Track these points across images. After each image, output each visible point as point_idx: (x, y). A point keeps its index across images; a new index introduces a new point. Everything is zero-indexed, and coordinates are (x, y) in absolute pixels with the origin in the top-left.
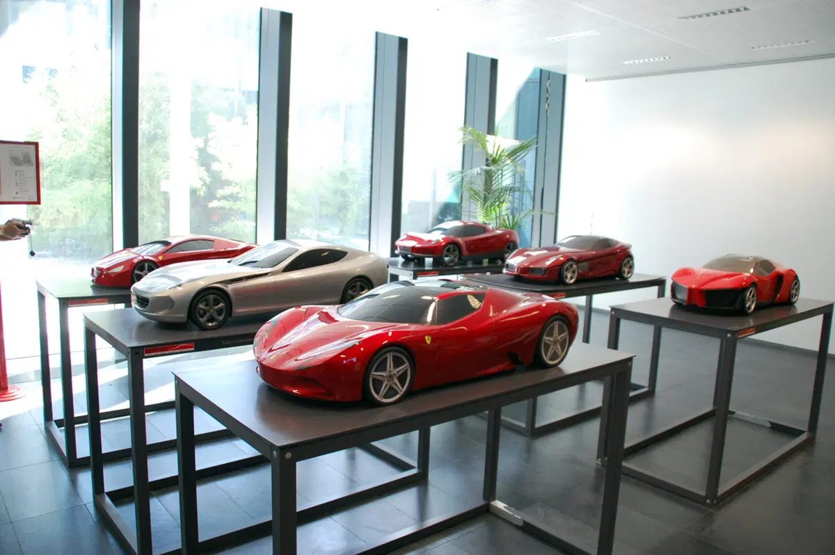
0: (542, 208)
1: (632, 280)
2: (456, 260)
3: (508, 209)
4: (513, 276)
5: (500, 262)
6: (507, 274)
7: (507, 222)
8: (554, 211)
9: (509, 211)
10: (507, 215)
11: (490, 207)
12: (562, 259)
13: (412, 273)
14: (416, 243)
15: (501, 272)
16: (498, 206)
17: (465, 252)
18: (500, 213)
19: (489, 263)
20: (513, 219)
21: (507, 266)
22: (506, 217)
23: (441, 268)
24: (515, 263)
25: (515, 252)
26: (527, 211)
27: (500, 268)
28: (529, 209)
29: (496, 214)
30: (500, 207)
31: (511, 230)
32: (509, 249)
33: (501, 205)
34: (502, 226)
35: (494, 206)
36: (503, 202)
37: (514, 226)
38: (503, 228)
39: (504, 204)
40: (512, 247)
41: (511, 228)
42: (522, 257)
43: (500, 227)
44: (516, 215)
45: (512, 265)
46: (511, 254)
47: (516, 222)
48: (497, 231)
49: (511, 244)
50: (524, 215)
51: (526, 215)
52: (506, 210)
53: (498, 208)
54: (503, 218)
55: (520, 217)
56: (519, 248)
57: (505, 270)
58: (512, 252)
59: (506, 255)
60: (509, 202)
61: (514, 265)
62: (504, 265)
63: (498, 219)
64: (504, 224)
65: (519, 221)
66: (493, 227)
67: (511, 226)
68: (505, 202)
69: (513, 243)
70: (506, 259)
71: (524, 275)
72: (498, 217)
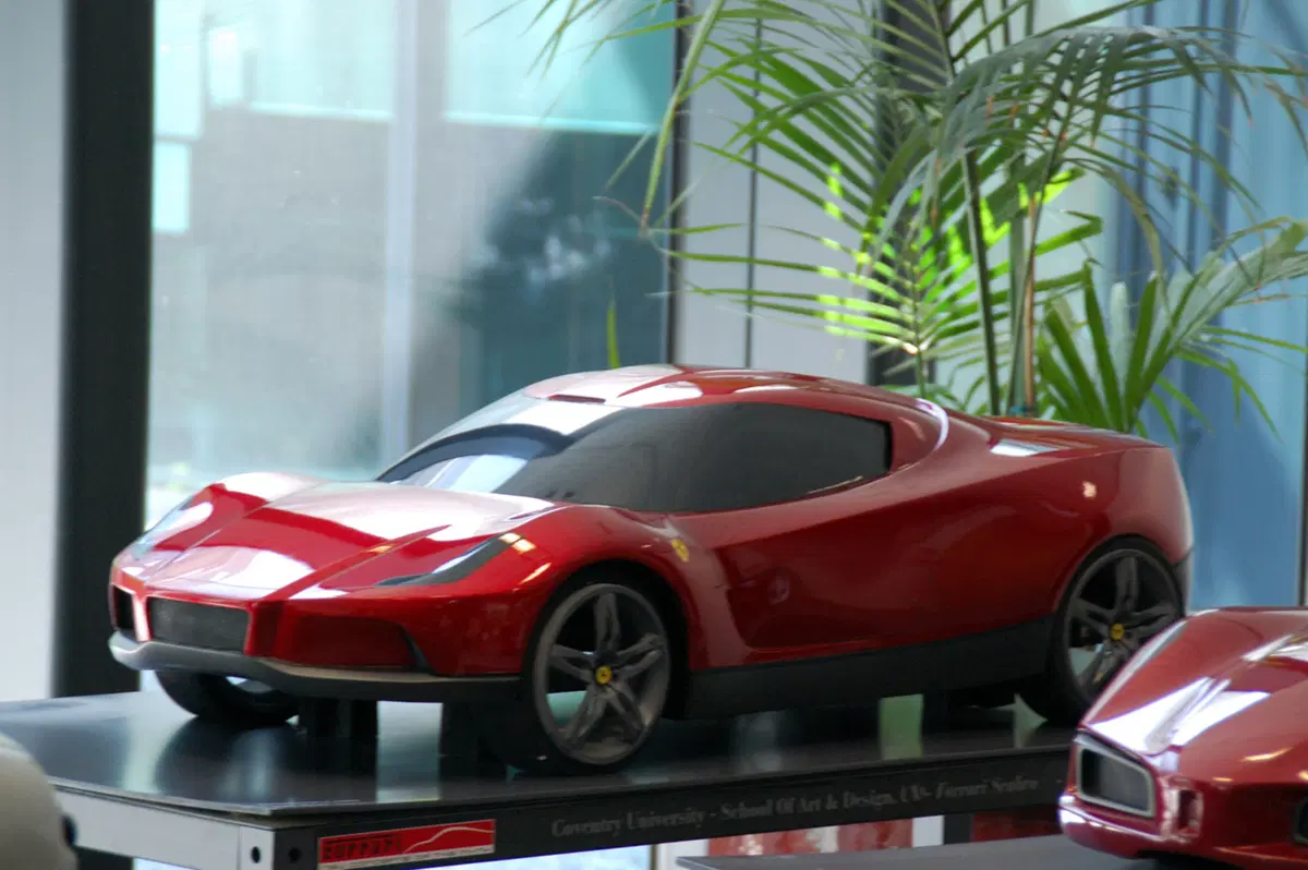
2: (648, 715)
3: (1091, 227)
5: (1027, 718)
6: (1081, 833)
7: (1083, 341)
9: (1096, 245)
10: (1084, 278)
11: (935, 222)
13: (264, 839)
14: (299, 570)
16: (1002, 202)
17: (724, 639)
18: (1023, 260)
19: (933, 726)
20: (1141, 317)
21: (1092, 773)
22: (1076, 302)
23: (510, 789)
24: (1162, 747)
25: (1168, 641)
26: (1269, 245)
27: (1033, 784)
28: (1287, 226)
29: (986, 276)
30: (1022, 213)
31: (1121, 430)
32: (1118, 621)
33: (1024, 201)
34: (1041, 396)
35: (964, 208)
36: (1045, 172)
37: (1149, 384)
38: (1049, 414)
39: (1053, 191)
40: (1134, 592)
41: (1123, 404)
42: (1225, 683)
43: (1019, 401)
44: (1166, 284)
45: (1140, 762)
46: (1121, 664)
47: (1167, 336)
48: (1002, 450)
49: (1119, 559)
50: (1239, 279)
51: (1260, 277)
52: (1076, 235)
53: (1006, 228)
54: (1047, 304)
55: (1199, 300)
56: (1195, 613)
57: (1077, 799)
58: (1131, 643)
59: (1080, 660)
60: (1098, 172)
61: (1156, 762)
62: (1066, 754)
63: (1002, 316)
64: (1056, 369)
65: (1191, 330)
66: (963, 408)
67: (1122, 388)
68: (1062, 175)
69: (1140, 553)
70: (1087, 706)
71: (1243, 851)
72: (1001, 298)
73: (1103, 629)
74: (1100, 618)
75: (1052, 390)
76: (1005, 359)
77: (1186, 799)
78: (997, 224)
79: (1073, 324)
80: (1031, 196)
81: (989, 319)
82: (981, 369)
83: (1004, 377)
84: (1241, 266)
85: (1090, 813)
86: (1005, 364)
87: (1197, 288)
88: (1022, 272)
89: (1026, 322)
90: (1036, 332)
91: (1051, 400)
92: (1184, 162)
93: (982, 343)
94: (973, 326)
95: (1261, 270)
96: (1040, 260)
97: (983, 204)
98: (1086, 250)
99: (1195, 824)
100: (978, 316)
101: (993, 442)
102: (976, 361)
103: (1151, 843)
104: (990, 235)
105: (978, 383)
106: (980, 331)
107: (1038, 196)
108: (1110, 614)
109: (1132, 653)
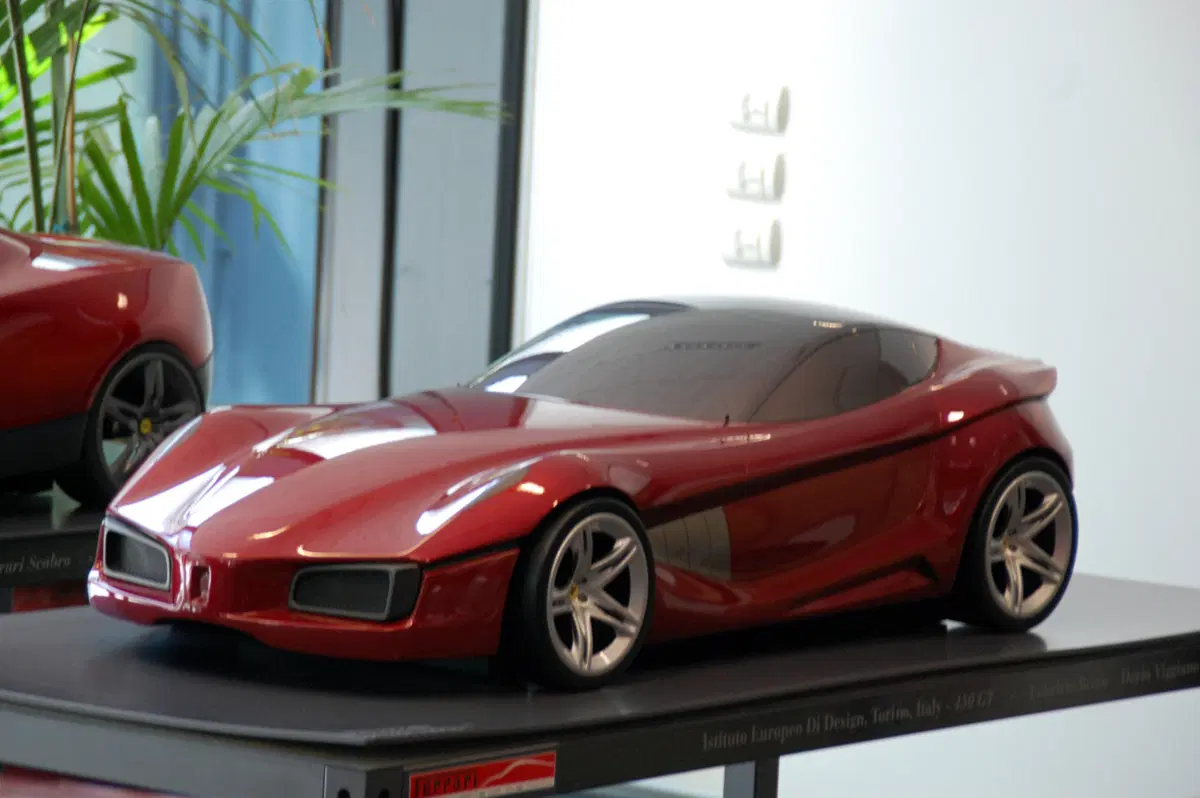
0: (396, 61)
1: (1058, 634)
3: (126, 65)
4: (164, 631)
5: (62, 502)
6: (107, 605)
7: (119, 168)
8: (492, 92)
10: (120, 111)
12: (534, 489)
15: (72, 592)
16: (44, 38)
18: (65, 91)
20: (172, 147)
21: (117, 551)
22: (113, 132)
24: (179, 528)
25: (185, 434)
26: (281, 88)
27: (67, 561)
28: (296, 72)
29: (30, 105)
30: (62, 51)
31: (153, 247)
32: (146, 415)
33: (64, 39)
34: (82, 217)
35: (10, 43)
36: (82, 14)
37: (178, 208)
38: (89, 233)
39: (91, 31)
40: (161, 391)
41: (156, 224)
42: (236, 470)
43: (62, 221)
44: (192, 121)
45: (159, 540)
46: (148, 453)
47: (194, 165)
48: (42, 263)
49: (147, 362)
50: (256, 117)
51: (274, 115)
52: (113, 72)
53: (48, 62)
54: (87, 134)
55: (221, 135)
56: (213, 410)
57: (101, 574)
58: (157, 437)
59: (112, 451)
60: (129, 15)
61: (173, 541)
62: (94, 535)
63: (46, 143)
64: (95, 191)
65: (217, 162)
66: (11, 225)
67: (154, 210)
68: (98, 16)
69: (164, 356)
70: (115, 492)
71: (245, 617)
72: (45, 126)
73: (133, 424)
74: (130, 415)
75: (93, 211)
76: (48, 181)
77: (197, 573)
78: (40, 58)
79: (111, 152)
80: (71, 35)
81: (34, 147)
82: (27, 189)
83: (47, 197)
84: (258, 106)
85: (114, 586)
86: (48, 186)
87: (220, 123)
88: (63, 103)
89: (67, 148)
90: (77, 157)
91: (90, 220)
92: (214, 13)
93: (27, 167)
94: (20, 150)
95: (275, 108)
96: (79, 94)
97: (26, 40)
98: (121, 85)
99: (206, 594)
100: (24, 142)
101: (34, 255)
102: (19, 183)
103: (166, 612)
104: (33, 68)
105: (24, 201)
106: (25, 156)
107: (77, 35)
108: (138, 411)
109: (157, 444)
